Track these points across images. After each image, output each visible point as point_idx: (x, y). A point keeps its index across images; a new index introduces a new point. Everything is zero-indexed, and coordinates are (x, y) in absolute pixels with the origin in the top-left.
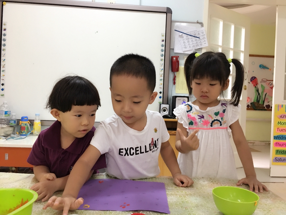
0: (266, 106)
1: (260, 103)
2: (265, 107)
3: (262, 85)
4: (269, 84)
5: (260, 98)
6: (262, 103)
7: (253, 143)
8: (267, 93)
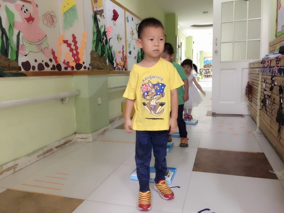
0: (23, 64)
1: (9, 57)
2: (22, 69)
3: (7, 10)
4: (22, 8)
5: (9, 42)
6: (15, 58)
7: (14, 167)
8: (20, 31)
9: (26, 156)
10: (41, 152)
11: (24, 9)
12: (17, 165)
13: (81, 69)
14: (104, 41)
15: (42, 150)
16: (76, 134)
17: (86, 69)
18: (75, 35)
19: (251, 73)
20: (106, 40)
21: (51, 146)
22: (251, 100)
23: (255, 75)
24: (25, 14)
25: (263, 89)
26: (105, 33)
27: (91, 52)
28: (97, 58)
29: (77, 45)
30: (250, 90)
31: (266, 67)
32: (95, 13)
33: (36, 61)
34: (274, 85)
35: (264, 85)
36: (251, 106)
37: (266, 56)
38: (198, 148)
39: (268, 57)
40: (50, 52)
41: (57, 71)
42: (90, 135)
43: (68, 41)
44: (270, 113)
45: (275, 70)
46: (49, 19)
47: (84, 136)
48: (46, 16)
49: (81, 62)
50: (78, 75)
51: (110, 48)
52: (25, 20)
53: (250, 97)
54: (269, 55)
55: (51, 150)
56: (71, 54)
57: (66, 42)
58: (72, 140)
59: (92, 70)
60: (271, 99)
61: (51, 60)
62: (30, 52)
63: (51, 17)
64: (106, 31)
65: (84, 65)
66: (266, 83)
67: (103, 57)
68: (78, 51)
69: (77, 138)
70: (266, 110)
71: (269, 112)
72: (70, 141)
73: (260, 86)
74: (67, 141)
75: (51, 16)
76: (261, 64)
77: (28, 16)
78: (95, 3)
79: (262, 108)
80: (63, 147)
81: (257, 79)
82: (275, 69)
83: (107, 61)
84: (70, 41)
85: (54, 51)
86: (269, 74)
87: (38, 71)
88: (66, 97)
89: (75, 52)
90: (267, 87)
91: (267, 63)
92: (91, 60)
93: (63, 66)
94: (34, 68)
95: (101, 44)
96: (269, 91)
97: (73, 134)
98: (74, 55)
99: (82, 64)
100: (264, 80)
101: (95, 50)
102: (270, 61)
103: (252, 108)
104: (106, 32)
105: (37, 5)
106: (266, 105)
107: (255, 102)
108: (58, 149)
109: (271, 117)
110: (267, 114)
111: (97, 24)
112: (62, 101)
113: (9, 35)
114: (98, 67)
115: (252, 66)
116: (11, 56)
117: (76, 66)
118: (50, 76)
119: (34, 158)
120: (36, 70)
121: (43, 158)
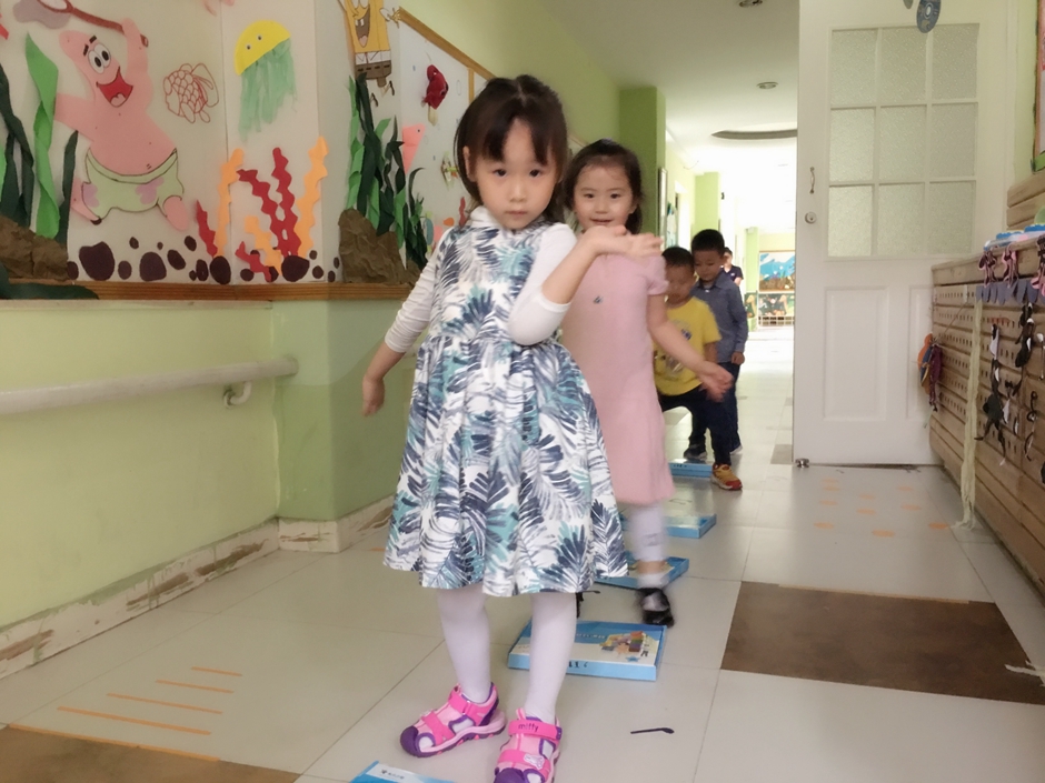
0: (86, 253)
1: (33, 228)
2: (82, 270)
3: (32, 52)
4: (87, 47)
5: (34, 169)
6: (55, 230)
7: (36, 643)
8: (76, 132)
9: (83, 601)
10: (143, 588)
11: (96, 52)
12: (49, 633)
13: (301, 277)
14: (392, 177)
15: (146, 581)
16: (281, 522)
17: (322, 278)
18: (284, 154)
19: (939, 302)
20: (401, 173)
21: (182, 564)
22: (942, 406)
23: (958, 309)
24: (100, 70)
25: (986, 360)
26: (395, 146)
27: (342, 215)
28: (365, 238)
29: (291, 188)
30: (937, 367)
31: (1001, 280)
32: (359, 73)
33: (134, 243)
34: (1032, 342)
35: (993, 345)
36: (943, 427)
37: (1000, 236)
38: (743, 582)
39: (1005, 241)
40: (190, 213)
41: (216, 283)
42: (332, 527)
43: (254, 173)
44: (1019, 452)
45: (1036, 287)
46: (187, 93)
47: (309, 529)
48: (178, 81)
49: (303, 253)
50: (290, 300)
51: (414, 206)
52: (98, 92)
53: (937, 394)
54: (1009, 234)
55: (181, 580)
56: (267, 219)
57: (248, 176)
58: (262, 545)
59: (345, 282)
60: (1021, 397)
61: (190, 243)
62: (113, 211)
63: (196, 87)
64: (398, 140)
65: (313, 264)
66: (1001, 337)
67: (385, 236)
68: (294, 209)
69: (282, 537)
70: (1001, 438)
71: (1012, 447)
72: (256, 548)
73: (976, 352)
74: (242, 546)
75: (198, 81)
76: (981, 266)
77: (109, 78)
78: (360, 37)
79: (987, 432)
80: (227, 569)
81: (965, 324)
82: (1034, 284)
83: (403, 251)
84: (266, 174)
85: (204, 210)
86: (1010, 302)
87: (141, 280)
88: (244, 382)
89: (281, 214)
90: (1004, 353)
91: (1003, 261)
92: (341, 245)
93: (237, 266)
94: (125, 269)
95: (381, 185)
96: (1012, 365)
97: (266, 522)
98: (276, 227)
99: (308, 258)
100: (994, 326)
101: (355, 208)
102: (1017, 253)
103: (946, 436)
104: (401, 143)
105: (143, 39)
106: (1002, 421)
107: (955, 411)
108: (207, 576)
109: (1019, 468)
110: (1004, 455)
111: (366, 115)
112: (230, 397)
113: (36, 142)
114: (368, 271)
115: (944, 277)
116: (40, 221)
117: (284, 266)
118: (186, 302)
119: (115, 608)
120: (136, 277)
121: (151, 609)
